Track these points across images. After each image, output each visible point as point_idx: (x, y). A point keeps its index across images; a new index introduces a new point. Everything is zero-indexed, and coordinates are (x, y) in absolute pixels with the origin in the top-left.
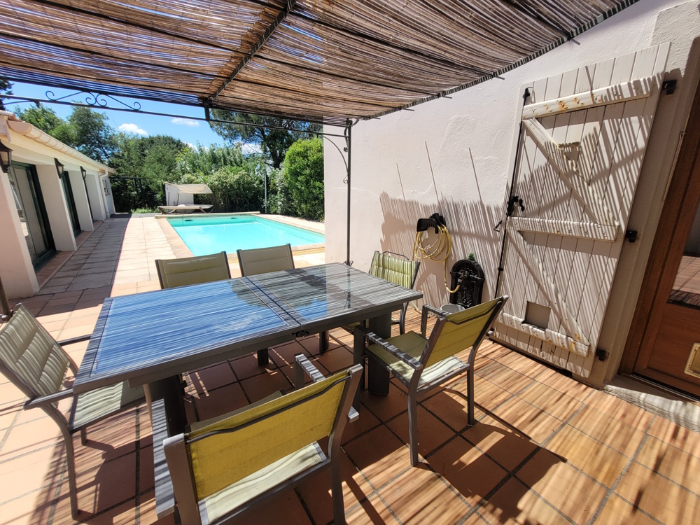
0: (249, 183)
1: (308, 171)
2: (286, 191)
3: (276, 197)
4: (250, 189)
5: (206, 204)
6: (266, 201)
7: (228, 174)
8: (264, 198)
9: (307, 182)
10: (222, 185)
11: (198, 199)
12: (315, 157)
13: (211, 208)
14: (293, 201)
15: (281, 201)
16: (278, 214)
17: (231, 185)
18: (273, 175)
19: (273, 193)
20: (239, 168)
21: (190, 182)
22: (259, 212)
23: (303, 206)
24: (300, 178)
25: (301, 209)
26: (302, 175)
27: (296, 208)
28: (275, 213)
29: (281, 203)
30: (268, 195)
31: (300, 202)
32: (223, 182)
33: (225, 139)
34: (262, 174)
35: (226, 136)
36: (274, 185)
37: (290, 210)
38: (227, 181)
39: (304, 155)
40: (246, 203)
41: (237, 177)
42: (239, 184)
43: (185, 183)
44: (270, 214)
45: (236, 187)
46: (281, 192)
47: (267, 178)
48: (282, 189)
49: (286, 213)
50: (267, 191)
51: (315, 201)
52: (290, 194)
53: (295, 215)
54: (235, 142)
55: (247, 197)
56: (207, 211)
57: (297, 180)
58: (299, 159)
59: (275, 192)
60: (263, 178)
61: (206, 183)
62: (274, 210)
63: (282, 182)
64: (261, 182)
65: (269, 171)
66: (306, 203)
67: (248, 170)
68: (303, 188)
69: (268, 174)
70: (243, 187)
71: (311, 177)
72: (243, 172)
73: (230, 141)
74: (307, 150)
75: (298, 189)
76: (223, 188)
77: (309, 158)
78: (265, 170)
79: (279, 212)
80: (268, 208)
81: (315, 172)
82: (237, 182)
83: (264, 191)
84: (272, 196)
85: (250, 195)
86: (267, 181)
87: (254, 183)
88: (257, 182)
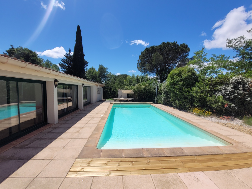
0: (149, 89)
1: (181, 83)
2: (167, 93)
3: (161, 96)
4: (149, 92)
5: (131, 98)
6: (156, 98)
7: (141, 85)
8: (155, 96)
9: (181, 89)
10: (138, 90)
11: (129, 96)
12: (186, 75)
13: (133, 99)
14: (170, 98)
15: (164, 98)
16: (161, 104)
17: (141, 90)
18: (161, 86)
19: (159, 94)
20: (146, 83)
21: (127, 89)
22: (152, 103)
23: (177, 102)
24: (176, 87)
25: (176, 104)
26: (177, 85)
27: (172, 103)
28: (160, 103)
29: (163, 99)
30: (157, 95)
31: (175, 100)
32: (138, 89)
33: (142, 73)
34: (155, 85)
35: (143, 72)
36: (161, 90)
37: (168, 103)
38: (140, 88)
39: (179, 74)
40: (147, 98)
41: (144, 87)
42: (145, 90)
43: (126, 89)
44: (158, 103)
45: (143, 91)
46: (164, 94)
47: (158, 87)
48: (165, 92)
49: (166, 104)
50: (157, 93)
51: (185, 99)
52: (169, 95)
53: (171, 105)
54: (146, 74)
55: (148, 95)
56: (131, 101)
57: (174, 88)
58: (176, 77)
59: (161, 94)
60: (156, 87)
61: (132, 89)
62: (160, 102)
63: (165, 89)
64: (155, 89)
65: (159, 84)
66: (179, 100)
67: (150, 84)
68: (178, 92)
69: (158, 85)
70: (147, 91)
71: (183, 86)
72: (147, 85)
73: (144, 74)
74: (181, 72)
75: (174, 92)
76: (138, 92)
77: (182, 76)
78: (157, 84)
79: (162, 103)
80: (157, 101)
81: (186, 83)
82: (144, 89)
83: (155, 93)
84: (159, 95)
85: (149, 94)
86: (157, 88)
87: (152, 89)
88: (153, 89)
